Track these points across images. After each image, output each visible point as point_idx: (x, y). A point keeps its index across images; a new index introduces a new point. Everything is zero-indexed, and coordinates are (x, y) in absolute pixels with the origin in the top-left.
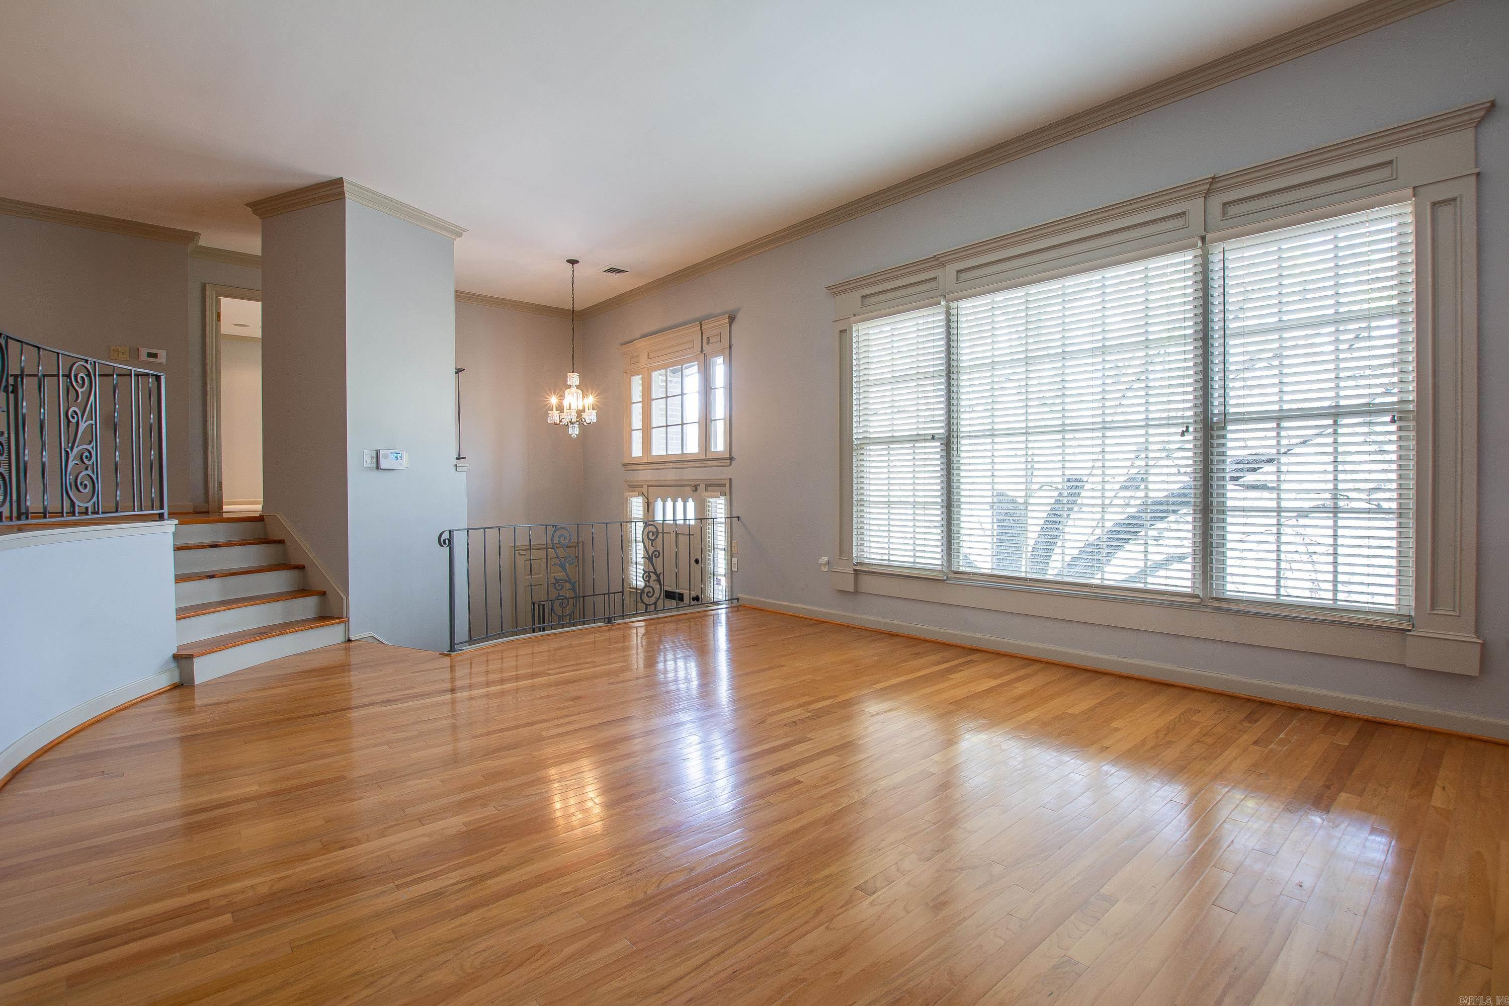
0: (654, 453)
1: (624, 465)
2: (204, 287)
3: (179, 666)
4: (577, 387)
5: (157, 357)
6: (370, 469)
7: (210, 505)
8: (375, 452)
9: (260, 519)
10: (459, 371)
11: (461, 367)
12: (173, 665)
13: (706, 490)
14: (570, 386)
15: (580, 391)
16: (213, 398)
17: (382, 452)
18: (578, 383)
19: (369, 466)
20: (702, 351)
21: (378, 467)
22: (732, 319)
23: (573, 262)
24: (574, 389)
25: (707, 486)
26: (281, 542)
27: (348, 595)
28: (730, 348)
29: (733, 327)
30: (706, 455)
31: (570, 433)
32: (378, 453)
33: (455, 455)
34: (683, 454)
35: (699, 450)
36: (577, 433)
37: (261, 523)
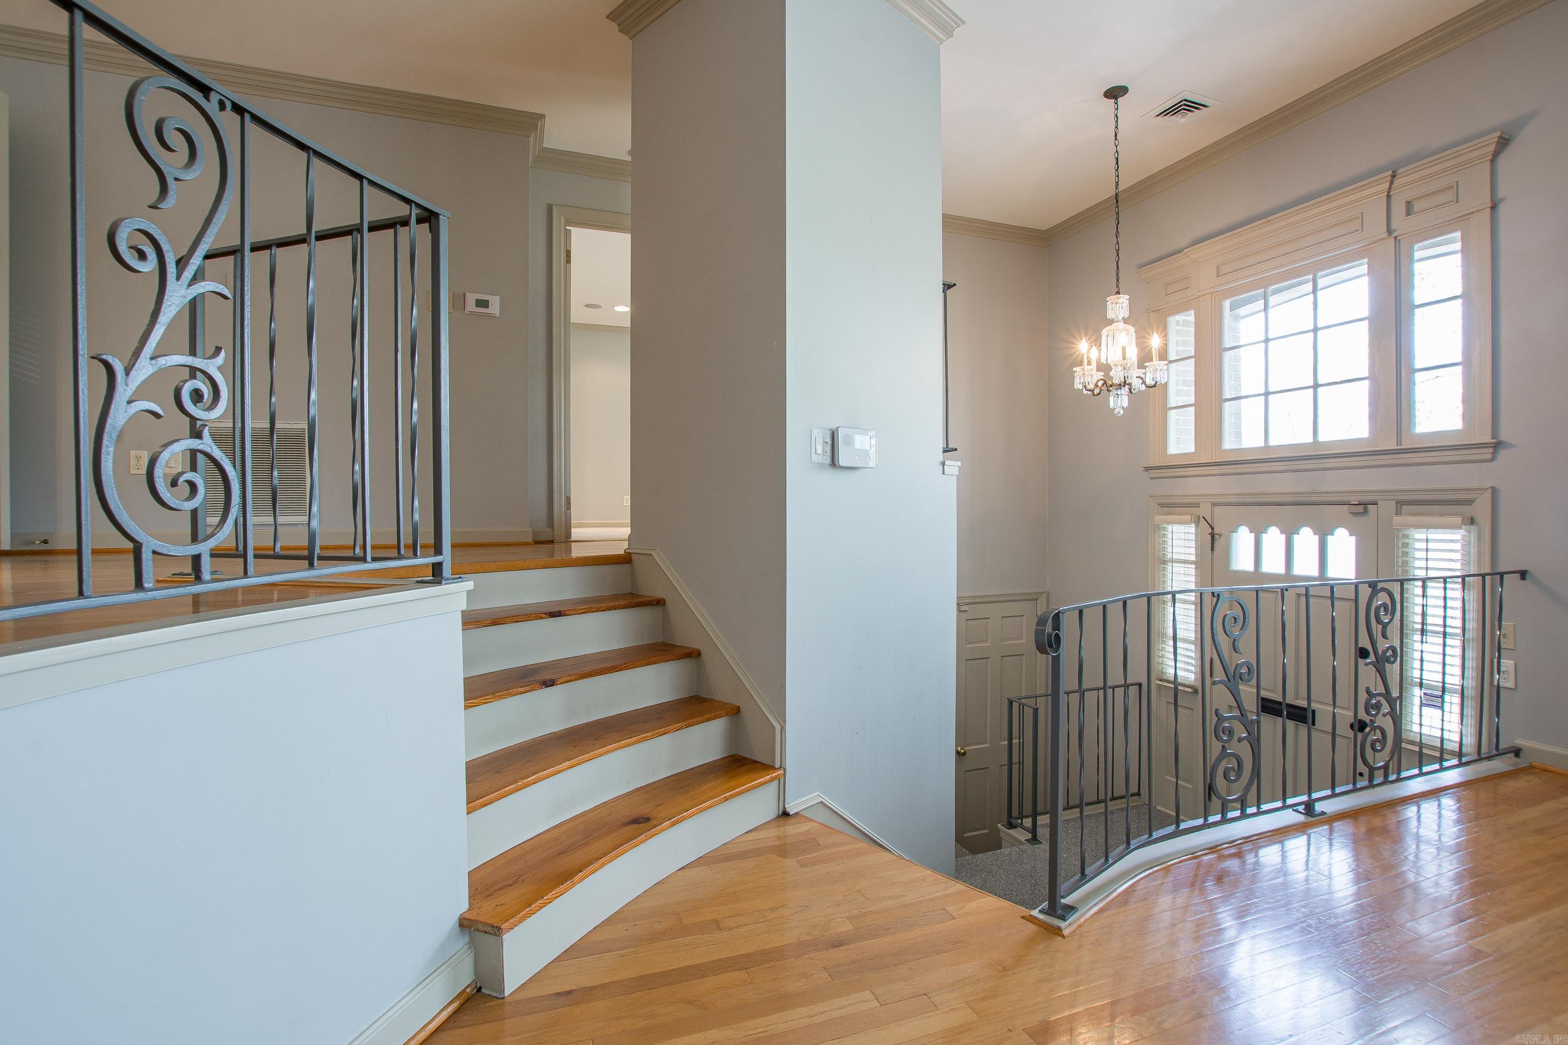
0: (1228, 444)
1: (1148, 469)
2: (550, 208)
3: (472, 944)
4: (1125, 321)
5: (487, 307)
6: (821, 466)
7: (556, 532)
8: (829, 433)
9: (625, 559)
10: (947, 287)
11: (950, 281)
12: (462, 942)
13: (1398, 513)
14: (1111, 322)
15: (1132, 329)
16: (560, 372)
17: (841, 434)
18: (1127, 315)
19: (820, 461)
20: (1389, 231)
21: (834, 463)
22: (1503, 142)
23: (1115, 93)
24: (1121, 325)
25: (1400, 504)
26: (660, 602)
27: (785, 722)
28: (1494, 207)
29: (1502, 161)
30: (1399, 442)
31: (1112, 405)
32: (834, 435)
33: (941, 445)
34: (1316, 442)
35: (1372, 429)
36: (1125, 404)
37: (626, 567)
